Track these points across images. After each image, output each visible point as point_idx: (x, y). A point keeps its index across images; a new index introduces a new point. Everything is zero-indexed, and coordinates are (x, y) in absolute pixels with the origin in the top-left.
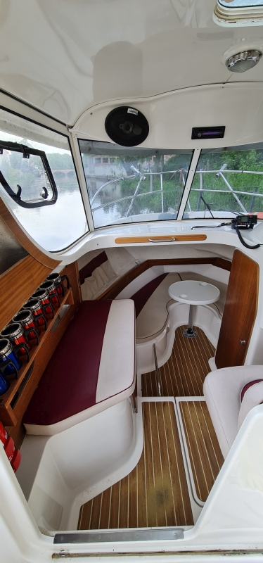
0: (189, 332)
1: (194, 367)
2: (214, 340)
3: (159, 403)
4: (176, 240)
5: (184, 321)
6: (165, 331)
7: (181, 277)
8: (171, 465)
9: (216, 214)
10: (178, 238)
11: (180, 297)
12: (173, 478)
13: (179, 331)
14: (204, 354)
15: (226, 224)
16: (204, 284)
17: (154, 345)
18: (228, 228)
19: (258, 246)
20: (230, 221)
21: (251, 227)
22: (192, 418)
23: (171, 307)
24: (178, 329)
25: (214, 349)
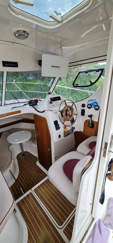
0: (23, 155)
1: (32, 169)
2: (36, 154)
3: (25, 198)
4: (7, 116)
5: (19, 151)
6: (13, 160)
7: (10, 132)
8: (43, 223)
9: (20, 100)
10: (7, 115)
12: (47, 228)
13: (18, 157)
14: (33, 162)
15: (26, 105)
16: (23, 132)
17: (10, 170)
18: (28, 106)
19: (44, 111)
20: (28, 103)
21: (36, 104)
22: (42, 193)
23: (11, 148)
24: (17, 156)
25: (37, 158)
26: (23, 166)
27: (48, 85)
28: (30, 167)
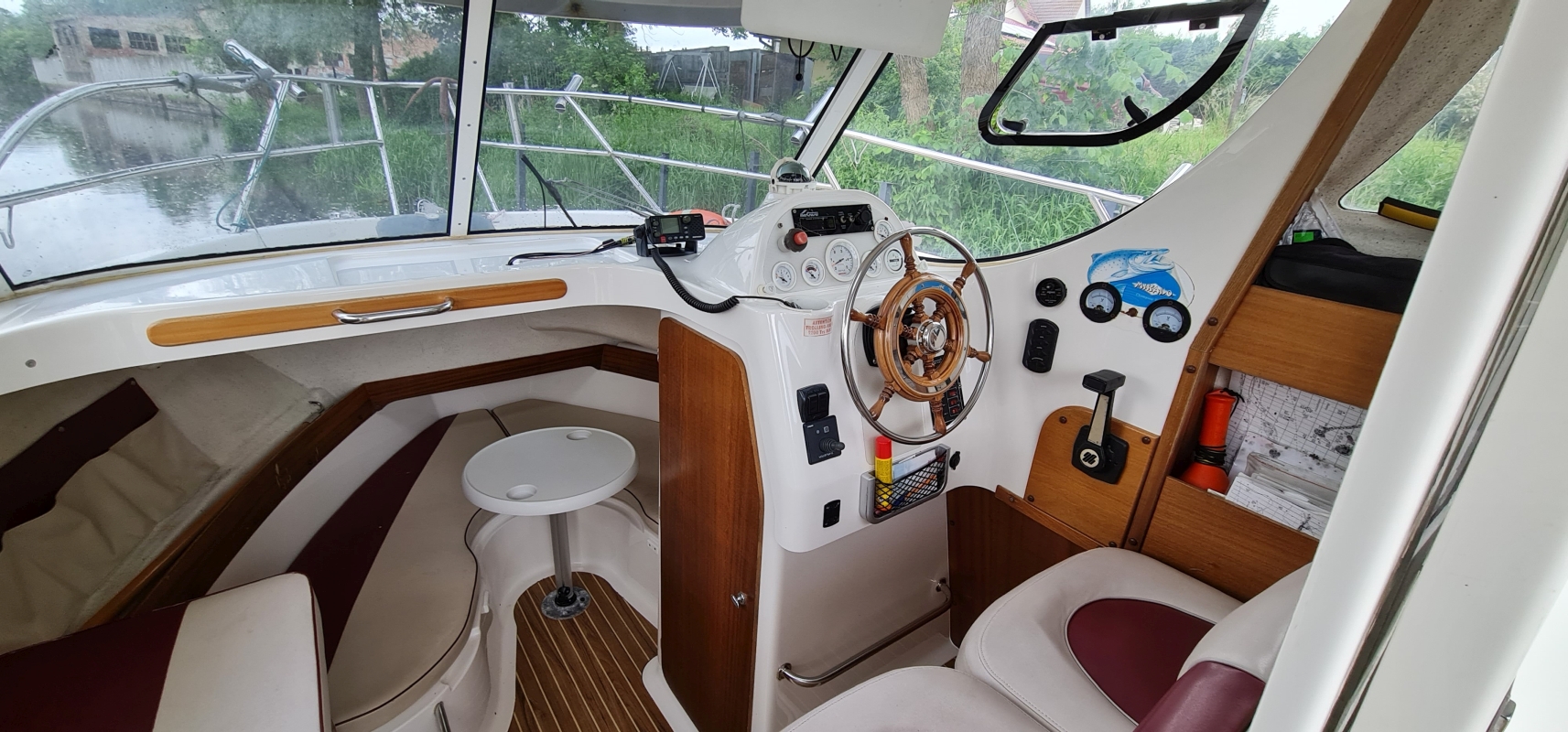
0: (563, 599)
2: (646, 602)
4: (457, 305)
5: (539, 567)
6: (476, 632)
7: (501, 423)
9: (581, 217)
10: (460, 300)
11: (511, 498)
13: (527, 606)
14: (624, 660)
15: (619, 244)
16: (581, 432)
17: (441, 704)
18: (627, 256)
19: (732, 303)
20: (630, 234)
21: (692, 248)
23: (485, 534)
24: (524, 599)
25: (653, 630)
26: (547, 683)
27: (798, 128)
28: (591, 698)
